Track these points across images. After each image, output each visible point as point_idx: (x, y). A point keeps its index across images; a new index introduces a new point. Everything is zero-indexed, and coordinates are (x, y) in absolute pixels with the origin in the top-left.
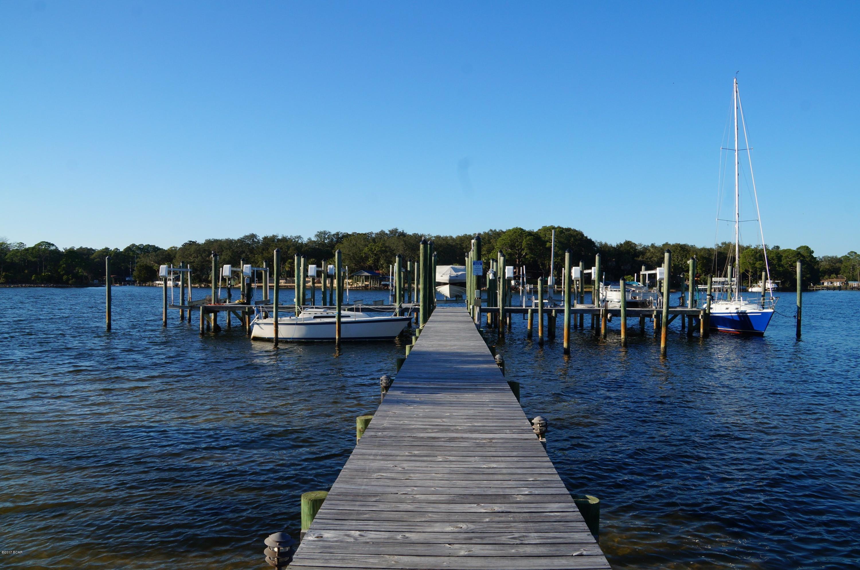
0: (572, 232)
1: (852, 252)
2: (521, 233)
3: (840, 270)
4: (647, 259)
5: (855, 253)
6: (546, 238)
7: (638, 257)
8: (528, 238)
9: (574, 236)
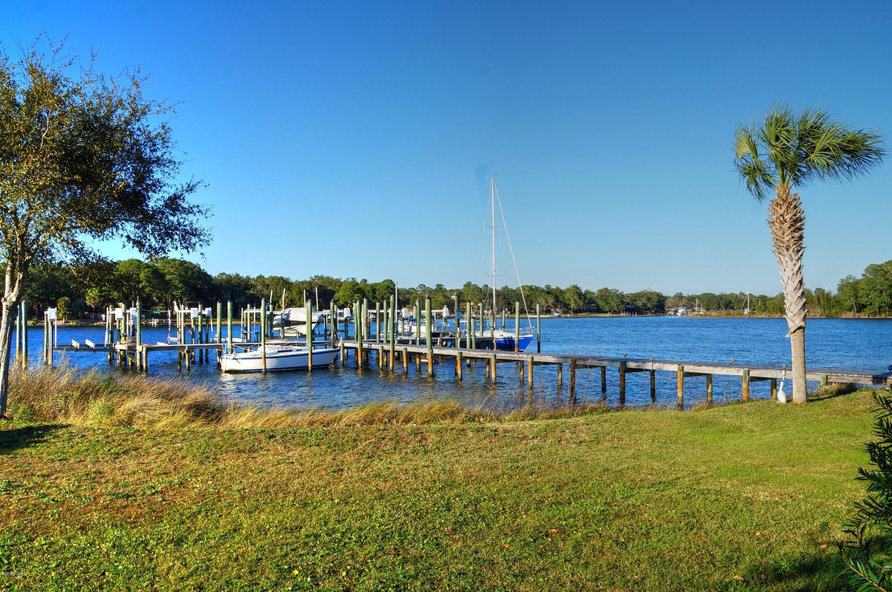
0: (188, 265)
1: (422, 285)
2: (138, 265)
3: (410, 301)
4: (257, 292)
5: (424, 286)
6: (166, 270)
7: (249, 289)
8: (146, 270)
9: (192, 269)
